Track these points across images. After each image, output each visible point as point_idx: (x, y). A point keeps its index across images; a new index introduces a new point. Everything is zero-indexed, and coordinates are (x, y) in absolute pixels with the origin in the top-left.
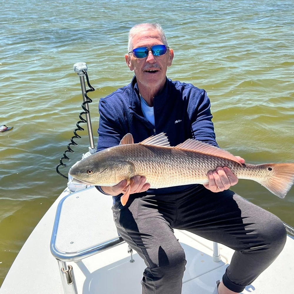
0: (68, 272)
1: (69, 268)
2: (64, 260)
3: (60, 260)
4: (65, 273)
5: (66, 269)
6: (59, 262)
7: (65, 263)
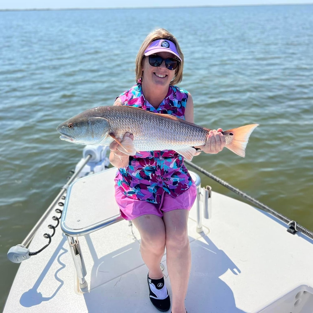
0: (75, 245)
1: (76, 242)
2: (72, 236)
3: (69, 236)
4: (73, 246)
5: (74, 243)
6: (68, 237)
7: (72, 238)
